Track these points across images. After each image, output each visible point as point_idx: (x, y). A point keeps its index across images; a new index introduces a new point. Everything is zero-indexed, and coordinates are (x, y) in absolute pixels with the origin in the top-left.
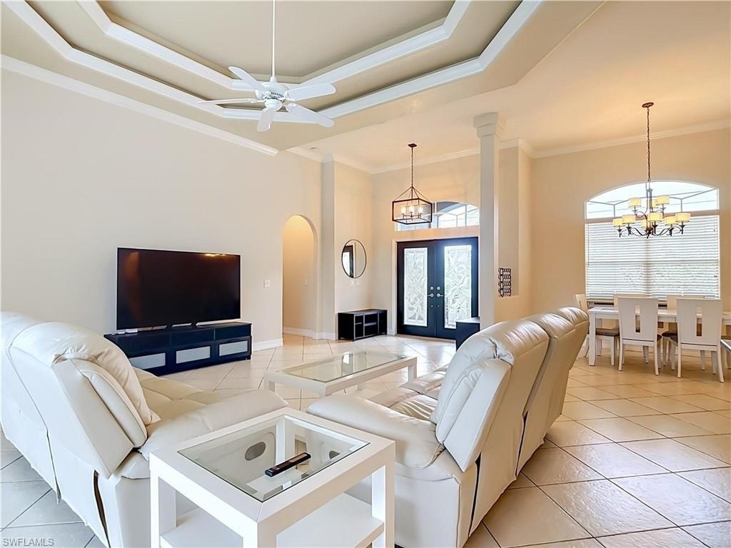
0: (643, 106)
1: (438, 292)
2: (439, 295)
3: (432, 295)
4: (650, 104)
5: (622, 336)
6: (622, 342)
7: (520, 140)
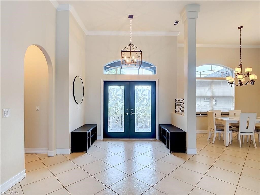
0: (238, 28)
1: (132, 112)
2: (132, 114)
3: (128, 114)
4: (242, 27)
5: (240, 131)
6: (240, 134)
7: (180, 33)
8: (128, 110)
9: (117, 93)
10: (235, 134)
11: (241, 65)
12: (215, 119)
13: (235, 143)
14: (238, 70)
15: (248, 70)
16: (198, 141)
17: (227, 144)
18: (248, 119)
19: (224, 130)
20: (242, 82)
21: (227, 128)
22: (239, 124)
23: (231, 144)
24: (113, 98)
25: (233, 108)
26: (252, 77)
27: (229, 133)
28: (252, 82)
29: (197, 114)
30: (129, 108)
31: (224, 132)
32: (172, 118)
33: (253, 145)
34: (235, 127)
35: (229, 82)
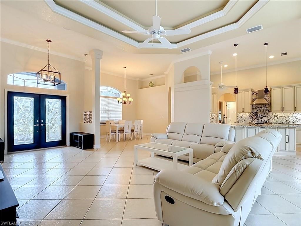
0: (124, 68)
1: (42, 123)
2: (42, 125)
3: (37, 125)
4: (126, 68)
5: (125, 132)
6: (125, 133)
7: (86, 60)
8: (38, 121)
9: (25, 105)
10: (122, 134)
11: (125, 91)
12: (111, 126)
13: (122, 140)
14: (124, 94)
15: (129, 95)
16: (102, 141)
17: (117, 141)
18: (128, 125)
19: (115, 132)
20: (125, 102)
21: (117, 131)
22: (124, 128)
23: (119, 141)
24: (20, 110)
25: (121, 119)
26: (130, 100)
27: (119, 134)
28: (130, 102)
29: (101, 124)
30: (39, 119)
31: (116, 133)
32: (80, 126)
33: (131, 140)
34: (122, 131)
35: (118, 101)
